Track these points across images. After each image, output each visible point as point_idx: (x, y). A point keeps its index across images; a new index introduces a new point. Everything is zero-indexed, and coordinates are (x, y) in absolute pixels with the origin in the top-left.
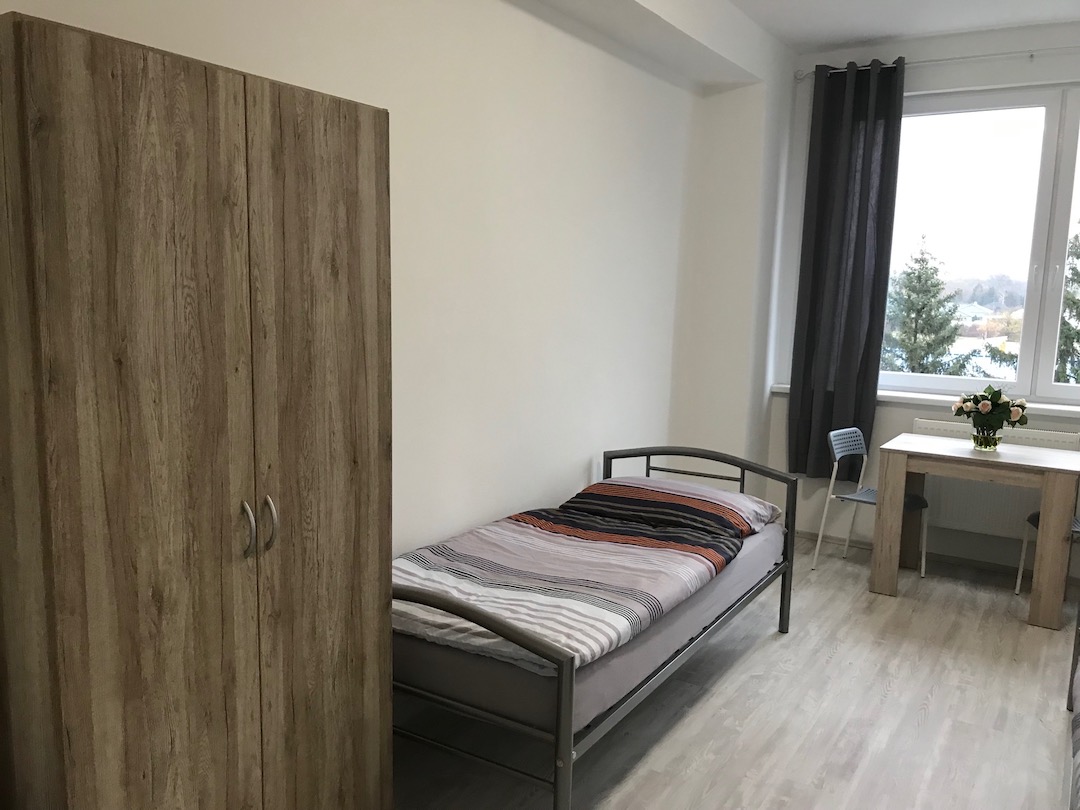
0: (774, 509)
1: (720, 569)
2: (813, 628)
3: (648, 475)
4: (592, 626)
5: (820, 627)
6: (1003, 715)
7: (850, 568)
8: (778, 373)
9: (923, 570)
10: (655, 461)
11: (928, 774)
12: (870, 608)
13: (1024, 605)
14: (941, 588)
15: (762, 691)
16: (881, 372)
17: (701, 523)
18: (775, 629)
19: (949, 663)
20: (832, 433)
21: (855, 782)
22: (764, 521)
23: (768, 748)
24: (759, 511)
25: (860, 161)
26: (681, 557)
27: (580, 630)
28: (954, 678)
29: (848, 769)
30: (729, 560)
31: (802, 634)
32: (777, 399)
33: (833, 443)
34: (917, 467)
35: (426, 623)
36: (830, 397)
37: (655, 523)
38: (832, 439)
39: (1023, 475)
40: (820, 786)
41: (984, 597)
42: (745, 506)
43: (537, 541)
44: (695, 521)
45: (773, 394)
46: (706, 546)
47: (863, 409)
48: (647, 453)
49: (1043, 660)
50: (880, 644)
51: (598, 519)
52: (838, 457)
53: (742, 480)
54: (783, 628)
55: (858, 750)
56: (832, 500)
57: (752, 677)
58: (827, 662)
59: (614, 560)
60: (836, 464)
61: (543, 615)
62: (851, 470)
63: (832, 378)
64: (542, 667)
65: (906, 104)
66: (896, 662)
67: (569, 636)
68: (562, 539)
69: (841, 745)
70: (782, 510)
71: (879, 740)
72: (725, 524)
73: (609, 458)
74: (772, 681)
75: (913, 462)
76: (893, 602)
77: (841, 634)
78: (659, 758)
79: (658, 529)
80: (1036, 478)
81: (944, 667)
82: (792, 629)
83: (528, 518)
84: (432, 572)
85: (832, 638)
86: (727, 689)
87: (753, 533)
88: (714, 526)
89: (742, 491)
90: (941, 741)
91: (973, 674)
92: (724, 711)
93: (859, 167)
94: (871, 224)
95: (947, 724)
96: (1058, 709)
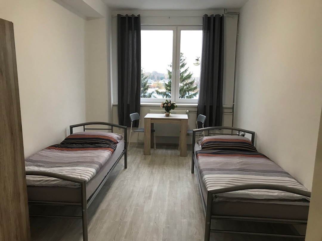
0: (121, 136)
1: (113, 152)
2: (133, 166)
3: (84, 131)
4: (86, 172)
5: (135, 165)
6: (179, 177)
7: (138, 149)
8: (114, 100)
9: (155, 148)
10: (86, 127)
11: (167, 194)
12: (145, 159)
13: (178, 152)
14: (160, 152)
15: (125, 184)
16: (141, 98)
17: (105, 142)
18: (123, 168)
19: (166, 168)
20: (130, 115)
21: (152, 200)
22: (119, 139)
23: (130, 197)
24: (118, 137)
25: (131, 41)
26: (103, 151)
27: (83, 174)
28: (167, 171)
29: (150, 197)
30: (115, 150)
31: (130, 168)
32: (114, 107)
33: (131, 117)
34: (153, 122)
35: (34, 181)
36: (128, 105)
37: (92, 144)
38: (131, 116)
39: (176, 121)
40: (144, 203)
41: (169, 152)
42: (114, 136)
43: (58, 153)
44: (103, 141)
45: (113, 105)
46: (108, 147)
47: (137, 107)
48: (83, 125)
49: (184, 164)
50: (150, 167)
51: (74, 145)
52: (132, 121)
53: (112, 129)
54: (126, 167)
55: (151, 192)
56: (132, 132)
57: (121, 181)
58: (139, 173)
59: (84, 155)
60: (132, 122)
61: (71, 172)
62: (136, 124)
63: (129, 101)
64: (75, 186)
65: (141, 27)
66: (154, 171)
67: (81, 176)
68: (66, 152)
69: (147, 192)
70: (123, 136)
71: (155, 189)
72: (111, 141)
73: (71, 127)
74: (126, 181)
75: (152, 120)
76: (150, 156)
77: (140, 166)
78: (103, 206)
79: (93, 145)
80: (179, 121)
81: (165, 169)
82: (128, 167)
83: (52, 147)
84: (28, 167)
85: (138, 167)
86: (116, 185)
87: (118, 143)
88: (108, 142)
89: (112, 132)
90: (168, 186)
91: (171, 169)
92: (116, 191)
93: (131, 43)
94: (135, 59)
95: (168, 181)
96: (190, 173)
